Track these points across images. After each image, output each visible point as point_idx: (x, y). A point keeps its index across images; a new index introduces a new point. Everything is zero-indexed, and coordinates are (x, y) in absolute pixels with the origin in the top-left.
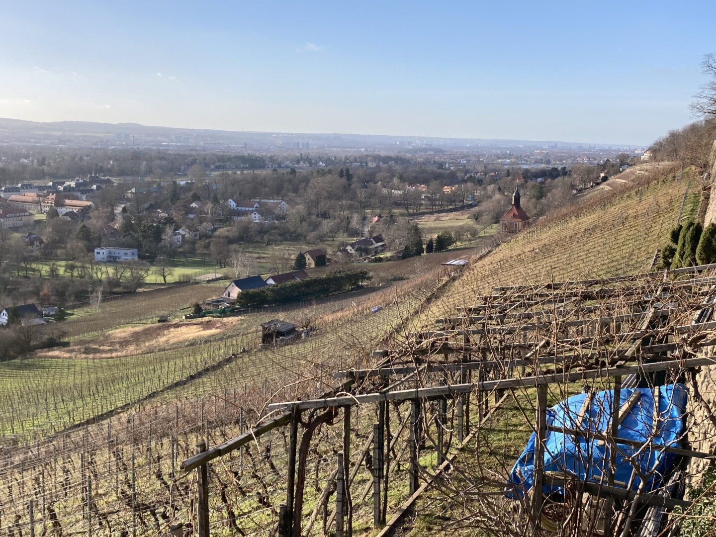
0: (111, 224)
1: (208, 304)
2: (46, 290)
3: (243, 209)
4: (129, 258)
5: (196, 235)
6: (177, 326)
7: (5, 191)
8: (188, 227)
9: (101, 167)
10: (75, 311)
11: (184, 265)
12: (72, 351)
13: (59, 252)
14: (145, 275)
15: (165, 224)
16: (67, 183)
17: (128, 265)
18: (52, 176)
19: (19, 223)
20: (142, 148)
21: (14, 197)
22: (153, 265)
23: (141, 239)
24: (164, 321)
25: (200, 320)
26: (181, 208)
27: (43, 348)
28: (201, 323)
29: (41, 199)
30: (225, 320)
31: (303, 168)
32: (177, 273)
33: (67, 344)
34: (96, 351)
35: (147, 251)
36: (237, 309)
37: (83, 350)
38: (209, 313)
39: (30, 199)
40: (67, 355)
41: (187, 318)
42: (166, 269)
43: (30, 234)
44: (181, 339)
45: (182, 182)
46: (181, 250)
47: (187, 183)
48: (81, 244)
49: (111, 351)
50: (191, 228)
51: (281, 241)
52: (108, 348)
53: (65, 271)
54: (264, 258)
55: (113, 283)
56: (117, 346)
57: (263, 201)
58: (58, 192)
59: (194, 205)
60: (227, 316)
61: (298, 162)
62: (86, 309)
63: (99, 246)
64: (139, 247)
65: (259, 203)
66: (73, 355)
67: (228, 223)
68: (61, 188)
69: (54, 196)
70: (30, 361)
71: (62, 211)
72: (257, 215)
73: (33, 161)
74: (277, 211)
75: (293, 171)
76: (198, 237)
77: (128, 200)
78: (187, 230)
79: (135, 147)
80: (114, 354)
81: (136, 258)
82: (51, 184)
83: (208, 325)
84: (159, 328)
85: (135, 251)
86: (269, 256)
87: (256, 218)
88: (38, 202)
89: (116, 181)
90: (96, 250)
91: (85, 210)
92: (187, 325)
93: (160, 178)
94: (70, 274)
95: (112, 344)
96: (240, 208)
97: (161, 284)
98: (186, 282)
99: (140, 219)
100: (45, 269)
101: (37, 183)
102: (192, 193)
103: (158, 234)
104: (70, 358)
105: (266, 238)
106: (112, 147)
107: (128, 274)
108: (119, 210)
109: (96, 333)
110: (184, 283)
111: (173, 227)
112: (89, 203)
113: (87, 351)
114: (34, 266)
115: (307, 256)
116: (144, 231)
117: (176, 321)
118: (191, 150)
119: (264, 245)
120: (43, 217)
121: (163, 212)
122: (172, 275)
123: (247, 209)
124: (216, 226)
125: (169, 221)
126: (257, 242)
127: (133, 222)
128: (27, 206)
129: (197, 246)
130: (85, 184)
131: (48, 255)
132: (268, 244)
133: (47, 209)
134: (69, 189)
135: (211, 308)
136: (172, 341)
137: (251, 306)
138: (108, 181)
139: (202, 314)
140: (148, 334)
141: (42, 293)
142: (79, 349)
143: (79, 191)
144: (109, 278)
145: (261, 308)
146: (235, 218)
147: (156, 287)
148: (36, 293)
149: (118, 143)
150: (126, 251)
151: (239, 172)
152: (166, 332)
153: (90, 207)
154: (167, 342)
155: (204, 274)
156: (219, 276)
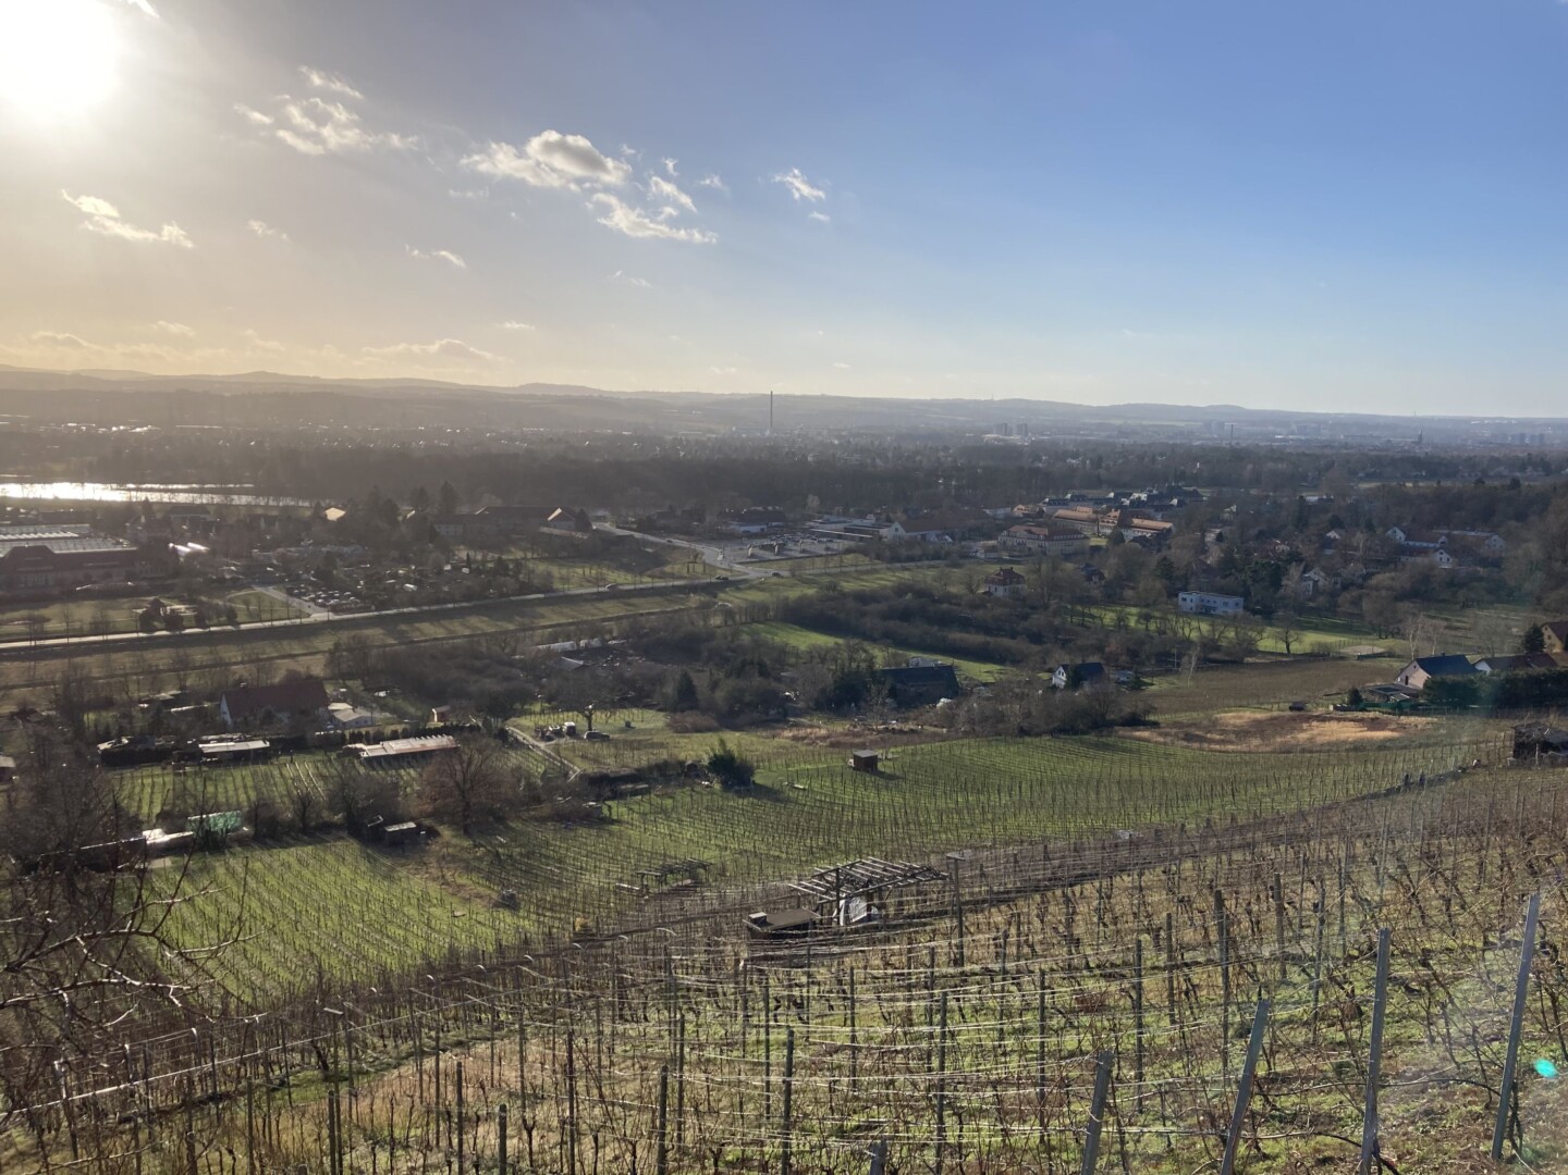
0: (1202, 557)
1: (1372, 692)
2: (1113, 646)
3: (1418, 544)
4: (1230, 611)
5: (1336, 583)
6: (1322, 719)
7: (1049, 504)
8: (1323, 569)
9: (1183, 473)
10: (1156, 680)
11: (1316, 628)
12: (1166, 735)
13: (1129, 593)
14: (1258, 638)
15: (1289, 562)
16: (1136, 495)
17: (1233, 621)
18: (1113, 485)
19: (1070, 549)
20: (1243, 444)
21: (1061, 512)
22: (1271, 625)
23: (1249, 582)
24: (1300, 709)
25: (1360, 715)
26: (1314, 538)
27: (1123, 725)
28: (1361, 720)
29: (1099, 516)
30: (1404, 719)
31: (1533, 481)
32: (1309, 640)
33: (1155, 725)
34: (1201, 739)
35: (1257, 603)
36: (1422, 705)
37: (1182, 735)
38: (1375, 705)
39: (1085, 515)
40: (1161, 739)
41: (1336, 708)
42: (1292, 632)
43: (1088, 565)
44: (1334, 738)
45: (1312, 498)
46: (1311, 604)
47: (1321, 500)
48: (1158, 585)
49: (1222, 742)
50: (1330, 572)
51: (1492, 603)
52: (1218, 737)
53: (1138, 622)
54: (1457, 628)
55: (1210, 645)
56: (1232, 737)
57: (1455, 532)
58: (1121, 507)
59: (1332, 534)
60: (1406, 714)
61: (1523, 468)
62: (1171, 678)
63: (1185, 589)
64: (1246, 595)
65: (1448, 536)
66: (1169, 739)
67: (1392, 566)
68: (1127, 502)
69: (1117, 514)
70: (1111, 740)
71: (1129, 534)
72: (1445, 556)
73: (1084, 462)
74: (1484, 551)
75: (1516, 483)
76: (1339, 586)
77: (1225, 523)
78: (1323, 574)
79: (1234, 442)
80: (1230, 747)
81: (1240, 611)
82: (1112, 495)
83: (1374, 724)
84: (1293, 719)
85: (1240, 600)
86: (1468, 626)
87: (1444, 562)
88: (1095, 521)
89: (1206, 493)
90: (1181, 595)
91: (1162, 535)
92: (1339, 720)
93: (1275, 491)
94: (1144, 627)
95: (1223, 732)
96: (1411, 543)
97: (1282, 654)
98: (1323, 655)
99: (1248, 553)
100: (1109, 617)
101: (1093, 493)
102: (1330, 515)
103: (1276, 575)
104: (1165, 744)
105: (1462, 594)
106: (1198, 443)
107: (1231, 634)
108: (1211, 537)
109: (1195, 715)
110: (1319, 656)
111: (1301, 568)
112: (1168, 525)
113: (1189, 738)
114: (1094, 611)
115: (1547, 632)
116: (1255, 571)
117: (1320, 711)
118: (1326, 447)
119: (1458, 607)
120: (1102, 542)
121: (1283, 543)
122: (1301, 642)
123: (1425, 544)
124: (1371, 570)
125: (1295, 557)
126: (1444, 601)
127: (1237, 556)
128: (1079, 526)
129: (1340, 600)
130: (1160, 497)
131: (1112, 598)
132: (1465, 606)
133: (1109, 531)
134: (1138, 503)
135: (1377, 699)
136: (1320, 740)
137: (1447, 704)
138: (1195, 493)
139: (1361, 706)
140: (1276, 724)
141: (1107, 650)
142: (1176, 735)
143: (1153, 506)
144: (1202, 636)
145: (1466, 708)
146: (1403, 559)
147: (1273, 658)
148: (1100, 649)
149: (1207, 436)
150: (1226, 600)
151: (1409, 485)
152: (1305, 726)
153: (1169, 530)
154: (1310, 740)
155: (1353, 644)
156: (1378, 650)
